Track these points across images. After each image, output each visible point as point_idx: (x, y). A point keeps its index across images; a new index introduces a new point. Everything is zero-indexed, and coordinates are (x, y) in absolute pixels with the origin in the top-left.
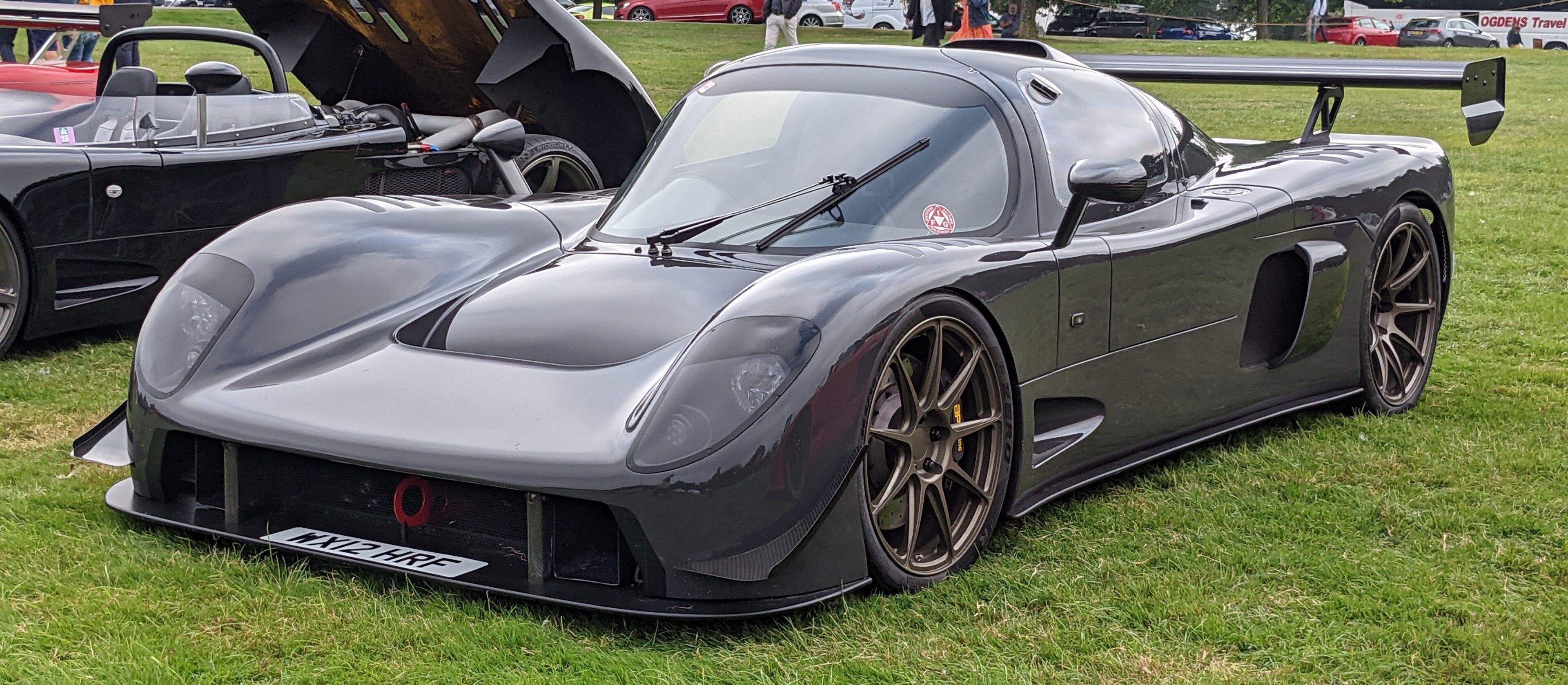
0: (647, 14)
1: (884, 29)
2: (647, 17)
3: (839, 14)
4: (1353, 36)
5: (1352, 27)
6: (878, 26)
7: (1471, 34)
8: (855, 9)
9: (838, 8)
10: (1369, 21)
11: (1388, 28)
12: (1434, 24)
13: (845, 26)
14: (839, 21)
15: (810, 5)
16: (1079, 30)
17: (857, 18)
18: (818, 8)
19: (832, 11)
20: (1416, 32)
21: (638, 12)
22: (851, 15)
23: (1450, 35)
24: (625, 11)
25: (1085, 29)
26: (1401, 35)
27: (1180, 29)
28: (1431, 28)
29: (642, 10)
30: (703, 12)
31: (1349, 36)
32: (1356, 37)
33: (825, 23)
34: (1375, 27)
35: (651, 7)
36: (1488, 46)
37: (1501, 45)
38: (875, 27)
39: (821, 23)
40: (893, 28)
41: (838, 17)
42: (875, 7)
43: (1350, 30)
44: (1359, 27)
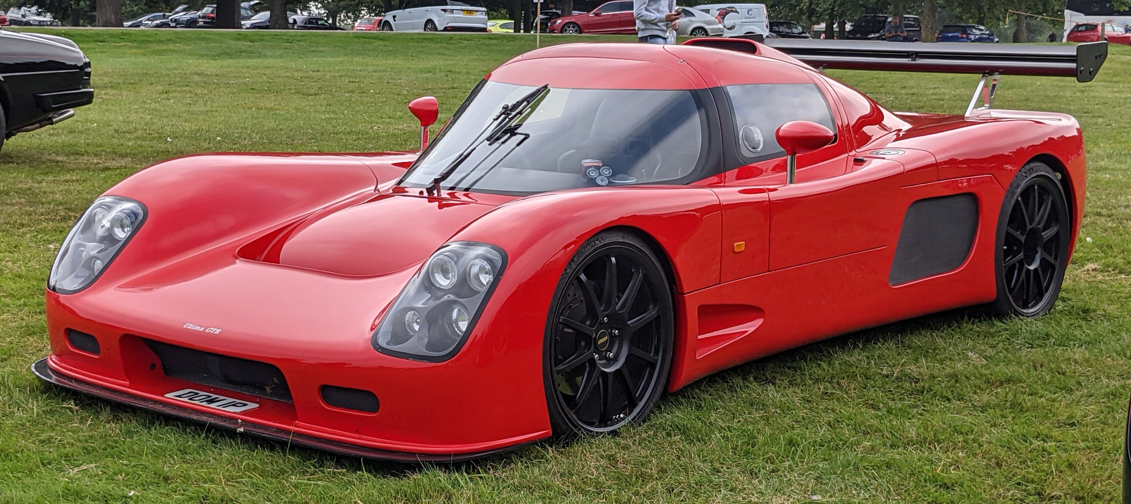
0: (576, 28)
16: (872, 36)
18: (704, 22)
19: (717, 24)
25: (877, 35)
27: (956, 34)
30: (620, 26)
35: (579, 22)
42: (744, 20)
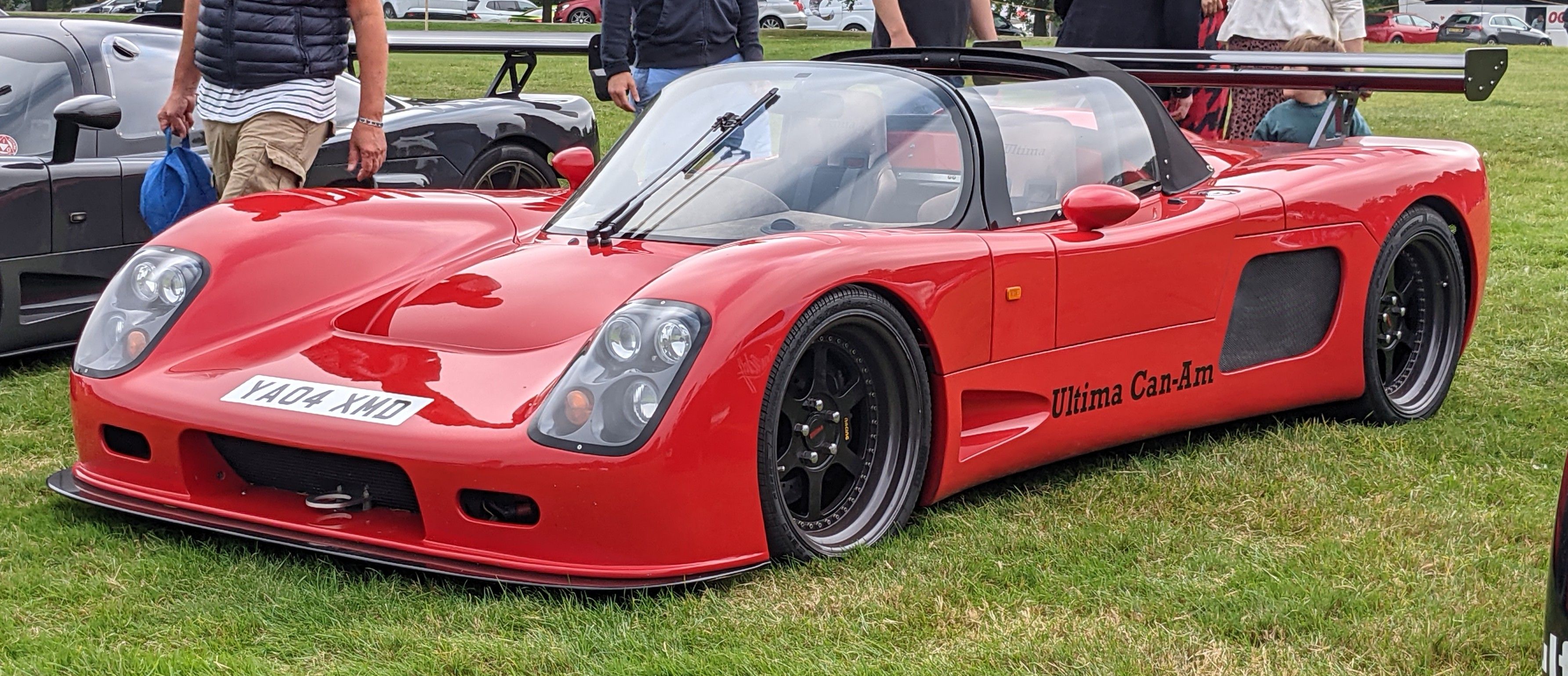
1: (855, 31)
2: (588, 20)
3: (801, 14)
4: (1389, 34)
5: (1388, 25)
6: (848, 27)
7: (1518, 31)
8: (824, 10)
9: (801, 8)
10: (1408, 17)
11: (1430, 25)
12: (1476, 20)
13: (809, 28)
14: (802, 22)
15: (769, 5)
17: (825, 19)
20: (1456, 30)
21: (579, 14)
22: (819, 16)
23: (1494, 32)
24: (565, 13)
26: (1439, 32)
28: (1473, 25)
29: (582, 13)
31: (1384, 35)
32: (1392, 36)
33: (786, 25)
34: (1414, 24)
36: (1539, 44)
37: (1553, 43)
38: (845, 29)
39: (781, 25)
40: (864, 29)
41: (800, 18)
43: (1385, 28)
44: (1396, 24)
